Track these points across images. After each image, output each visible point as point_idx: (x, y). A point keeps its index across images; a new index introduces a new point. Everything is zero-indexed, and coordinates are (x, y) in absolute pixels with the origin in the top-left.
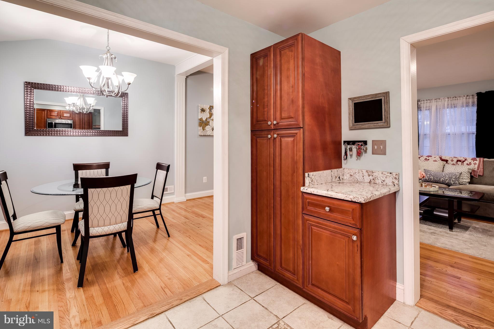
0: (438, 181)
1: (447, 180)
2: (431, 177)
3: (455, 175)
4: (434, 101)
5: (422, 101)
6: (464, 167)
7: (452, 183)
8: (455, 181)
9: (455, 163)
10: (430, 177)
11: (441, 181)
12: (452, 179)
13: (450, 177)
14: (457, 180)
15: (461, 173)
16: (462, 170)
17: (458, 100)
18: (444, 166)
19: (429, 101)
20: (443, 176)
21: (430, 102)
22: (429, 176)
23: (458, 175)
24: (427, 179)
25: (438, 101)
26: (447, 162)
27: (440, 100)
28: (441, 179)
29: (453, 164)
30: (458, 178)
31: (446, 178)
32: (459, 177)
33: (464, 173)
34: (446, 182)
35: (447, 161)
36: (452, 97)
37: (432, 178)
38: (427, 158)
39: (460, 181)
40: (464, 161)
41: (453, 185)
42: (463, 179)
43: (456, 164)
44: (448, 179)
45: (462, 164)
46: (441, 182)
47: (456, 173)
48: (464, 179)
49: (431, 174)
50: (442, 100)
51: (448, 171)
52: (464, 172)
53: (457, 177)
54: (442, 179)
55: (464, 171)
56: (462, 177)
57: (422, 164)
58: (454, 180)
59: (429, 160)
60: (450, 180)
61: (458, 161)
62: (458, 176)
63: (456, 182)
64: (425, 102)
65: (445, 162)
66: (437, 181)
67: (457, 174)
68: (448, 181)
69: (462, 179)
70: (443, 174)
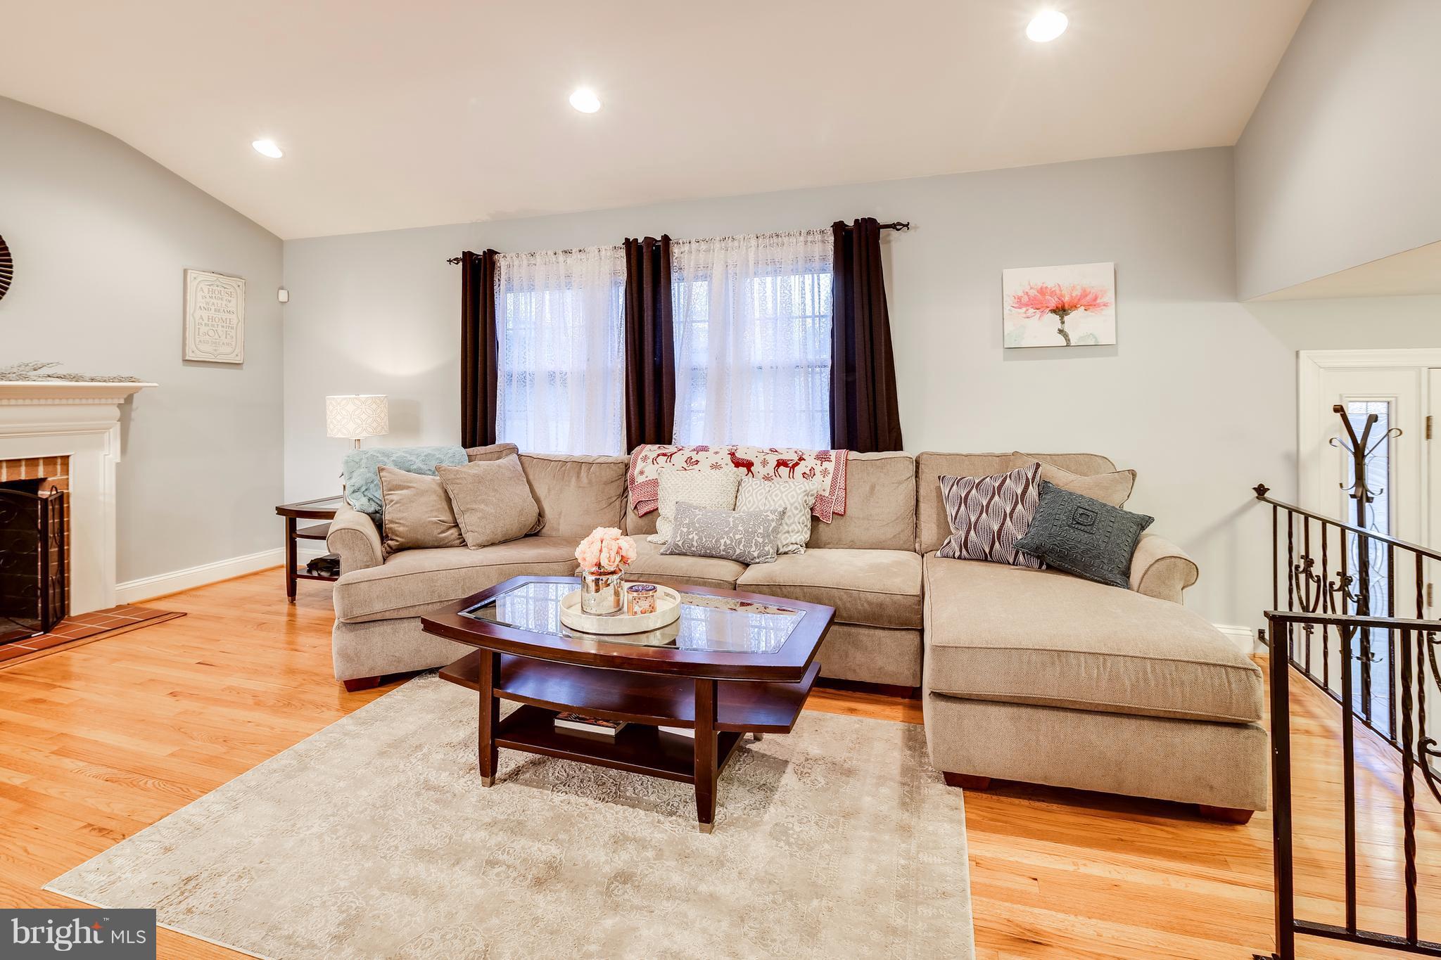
0: (714, 548)
1: (740, 542)
2: (690, 537)
3: (766, 520)
4: (717, 245)
5: (683, 243)
6: (794, 487)
7: (756, 554)
8: (764, 546)
9: (772, 473)
10: (689, 533)
11: (722, 548)
12: (756, 538)
13: (748, 532)
14: (770, 542)
15: (784, 513)
16: (788, 500)
17: (785, 248)
18: (739, 484)
19: (703, 246)
20: (726, 529)
21: (708, 251)
22: (685, 530)
23: (773, 520)
24: (680, 543)
25: (730, 244)
26: (749, 470)
27: (736, 243)
28: (722, 541)
29: (767, 478)
30: (773, 532)
31: (738, 537)
32: (776, 530)
33: (793, 508)
34: (735, 551)
35: (748, 465)
36: (767, 234)
37: (696, 537)
38: (693, 454)
39: (781, 542)
40: (797, 464)
41: (757, 560)
42: (788, 532)
43: (774, 477)
44: (743, 540)
45: (791, 474)
46: (722, 553)
47: (769, 513)
48: (792, 532)
49: (693, 523)
50: (742, 243)
51: (749, 506)
52: (792, 505)
53: (771, 529)
54: (725, 542)
55: (792, 501)
56: (786, 524)
57: (673, 483)
58: (760, 540)
59: (697, 462)
60: (749, 542)
61: (781, 463)
62: (774, 524)
63: (766, 549)
64: (694, 245)
65: (744, 470)
66: (709, 548)
67: (771, 517)
68: (741, 547)
69: (787, 535)
70: (731, 519)
